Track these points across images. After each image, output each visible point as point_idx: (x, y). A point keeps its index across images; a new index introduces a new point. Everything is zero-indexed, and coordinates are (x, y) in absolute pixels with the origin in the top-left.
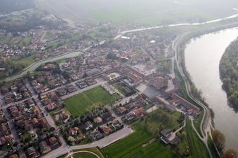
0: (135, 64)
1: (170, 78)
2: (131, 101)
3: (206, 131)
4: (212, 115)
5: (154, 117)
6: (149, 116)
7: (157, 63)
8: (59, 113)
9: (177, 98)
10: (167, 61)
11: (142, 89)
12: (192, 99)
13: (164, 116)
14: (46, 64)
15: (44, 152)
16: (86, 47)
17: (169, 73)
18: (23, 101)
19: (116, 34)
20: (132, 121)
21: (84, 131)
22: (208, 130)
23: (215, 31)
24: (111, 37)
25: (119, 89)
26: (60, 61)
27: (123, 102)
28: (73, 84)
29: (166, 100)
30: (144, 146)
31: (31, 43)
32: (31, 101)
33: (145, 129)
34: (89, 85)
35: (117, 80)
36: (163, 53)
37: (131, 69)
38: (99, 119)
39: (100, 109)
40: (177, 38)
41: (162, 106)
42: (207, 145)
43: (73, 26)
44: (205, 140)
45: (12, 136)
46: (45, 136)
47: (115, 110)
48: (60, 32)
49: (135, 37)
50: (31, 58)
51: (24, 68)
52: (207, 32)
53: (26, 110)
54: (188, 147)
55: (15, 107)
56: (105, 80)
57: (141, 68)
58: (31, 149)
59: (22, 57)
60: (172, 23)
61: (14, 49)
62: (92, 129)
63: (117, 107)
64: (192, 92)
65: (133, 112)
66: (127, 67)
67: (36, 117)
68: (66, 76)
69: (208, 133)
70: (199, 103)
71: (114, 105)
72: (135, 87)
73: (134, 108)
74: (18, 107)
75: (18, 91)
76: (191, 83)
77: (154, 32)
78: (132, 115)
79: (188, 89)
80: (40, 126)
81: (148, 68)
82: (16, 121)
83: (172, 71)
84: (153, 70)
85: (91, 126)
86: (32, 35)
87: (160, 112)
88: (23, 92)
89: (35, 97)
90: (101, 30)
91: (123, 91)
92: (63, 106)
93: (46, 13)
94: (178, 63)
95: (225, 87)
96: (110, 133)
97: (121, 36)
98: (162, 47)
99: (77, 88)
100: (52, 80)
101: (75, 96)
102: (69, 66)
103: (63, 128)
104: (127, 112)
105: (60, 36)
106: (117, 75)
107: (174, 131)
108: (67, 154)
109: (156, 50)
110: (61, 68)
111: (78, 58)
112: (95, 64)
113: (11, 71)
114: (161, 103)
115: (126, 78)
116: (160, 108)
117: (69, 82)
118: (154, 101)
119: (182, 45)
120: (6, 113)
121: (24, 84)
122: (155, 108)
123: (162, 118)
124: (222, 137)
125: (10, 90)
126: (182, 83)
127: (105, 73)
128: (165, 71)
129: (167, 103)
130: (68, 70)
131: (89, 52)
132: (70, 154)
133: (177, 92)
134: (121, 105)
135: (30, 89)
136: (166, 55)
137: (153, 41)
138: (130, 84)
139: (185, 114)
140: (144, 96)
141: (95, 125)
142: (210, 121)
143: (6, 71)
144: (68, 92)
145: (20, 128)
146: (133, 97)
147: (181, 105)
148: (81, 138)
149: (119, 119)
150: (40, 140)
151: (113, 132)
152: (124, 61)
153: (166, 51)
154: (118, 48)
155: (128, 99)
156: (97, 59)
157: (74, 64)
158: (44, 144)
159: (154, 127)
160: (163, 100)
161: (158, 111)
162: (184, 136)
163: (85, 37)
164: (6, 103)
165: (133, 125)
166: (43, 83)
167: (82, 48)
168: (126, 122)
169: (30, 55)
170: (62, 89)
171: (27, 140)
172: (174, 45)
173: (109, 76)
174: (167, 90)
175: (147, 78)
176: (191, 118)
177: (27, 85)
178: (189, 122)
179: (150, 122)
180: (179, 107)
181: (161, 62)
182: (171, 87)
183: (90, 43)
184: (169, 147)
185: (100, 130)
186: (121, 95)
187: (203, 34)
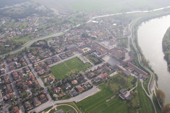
0: (101, 41)
1: (127, 51)
2: (99, 68)
3: (152, 90)
4: (157, 78)
5: (115, 80)
6: (111, 79)
7: (117, 40)
8: (47, 77)
9: (132, 66)
10: (125, 39)
11: (107, 59)
12: (142, 66)
13: (122, 79)
14: (38, 41)
15: (36, 105)
16: (67, 28)
17: (126, 48)
18: (22, 68)
19: (88, 19)
20: (99, 83)
21: (65, 90)
22: (153, 89)
23: (160, 16)
24: (85, 21)
25: (90, 59)
26: (48, 39)
27: (93, 69)
28: (57, 56)
29: (124, 67)
30: (107, 101)
31: (28, 27)
32: (28, 68)
33: (108, 89)
34: (68, 57)
35: (89, 53)
36: (122, 32)
37: (99, 45)
38: (76, 82)
39: (76, 74)
40: (132, 22)
41: (120, 72)
42: (152, 100)
43: (58, 14)
44: (151, 96)
45: (14, 93)
46: (37, 94)
47: (87, 75)
48: (48, 18)
49: (102, 21)
50: (27, 37)
51: (23, 44)
52: (154, 18)
53: (24, 75)
54: (139, 102)
55: (16, 73)
56: (80, 53)
57: (106, 44)
58: (27, 103)
59: (21, 37)
60: (128, 11)
61: (16, 31)
62: (70, 89)
63: (88, 72)
64: (143, 61)
65: (100, 76)
66: (96, 43)
67: (31, 80)
68: (52, 50)
69: (153, 91)
70: (147, 69)
71: (87, 71)
72: (101, 58)
73: (100, 73)
74: (18, 73)
75: (18, 61)
76: (142, 55)
77: (116, 18)
78: (99, 79)
79: (140, 59)
80: (34, 87)
81: (111, 44)
82: (17, 82)
83: (129, 46)
84: (115, 46)
85: (70, 86)
86: (29, 20)
87: (119, 76)
88: (22, 62)
89: (30, 65)
90: (77, 17)
91: (93, 61)
92: (50, 72)
93: (39, 5)
94: (132, 40)
95: (166, 58)
96: (83, 91)
97: (92, 20)
98: (121, 28)
99: (60, 59)
100: (42, 53)
101: (59, 65)
102: (55, 43)
103: (50, 87)
104: (95, 76)
105: (48, 21)
106: (89, 49)
107: (129, 90)
108: (52, 106)
109: (117, 30)
110: (49, 44)
111: (61, 37)
112: (73, 41)
113: (14, 47)
114: (120, 69)
115: (95, 51)
116: (119, 73)
117: (54, 54)
118: (115, 68)
119: (136, 27)
120: (10, 77)
121: (23, 56)
122: (115, 73)
123: (121, 81)
124: (163, 95)
125: (13, 60)
126: (135, 55)
127: (80, 47)
128: (123, 46)
129: (124, 69)
130: (54, 45)
131: (69, 32)
132: (55, 107)
133: (131, 62)
134: (91, 71)
135: (27, 59)
136: (124, 34)
137: (115, 24)
138: (98, 56)
139: (137, 77)
140: (108, 65)
141: (73, 85)
142: (155, 83)
143: (10, 47)
144: (53, 61)
145: (19, 88)
146: (100, 65)
147: (134, 71)
148: (62, 95)
149: (89, 81)
150: (34, 96)
151: (85, 91)
152: (94, 38)
153: (124, 31)
154: (89, 30)
155: (96, 67)
156: (74, 38)
157: (58, 41)
158: (36, 99)
159: (114, 87)
160: (121, 67)
161: (118, 76)
162: (136, 93)
163: (66, 22)
164: (10, 70)
165: (100, 86)
166: (36, 55)
167: (64, 30)
168: (94, 83)
169: (27, 35)
170: (49, 60)
171: (24, 97)
172: (130, 27)
173: (83, 50)
174: (125, 60)
175: (110, 51)
176: (141, 80)
177: (25, 57)
178: (139, 84)
179: (112, 83)
180: (133, 72)
181: (120, 39)
182: (127, 58)
183: (69, 26)
184: (125, 102)
185: (76, 89)
186: (92, 64)
187: (151, 19)
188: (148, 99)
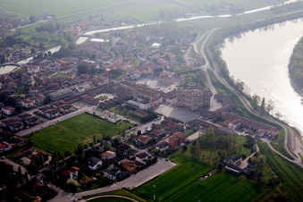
0: (136, 79)
2: (155, 127)
16: (22, 58)
19: (77, 35)
25: (125, 115)
29: (215, 121)
34: (62, 114)
36: (181, 61)
37: (135, 86)
38: (112, 153)
40: (199, 39)
44: (298, 162)
49: (116, 40)
60: (180, 16)
69: (299, 154)
78: (166, 144)
81: (163, 84)
83: (209, 85)
94: (215, 72)
104: (154, 141)
106: (111, 97)
107: (244, 158)
112: (59, 82)
114: (206, 126)
115: (131, 98)
126: (234, 97)
134: (139, 134)
136: (188, 64)
138: (142, 106)
139: (253, 136)
142: (298, 141)
144: (26, 125)
147: (241, 127)
151: (141, 169)
156: (57, 75)
165: (172, 158)
167: (15, 60)
168: (158, 153)
173: (96, 98)
186: (133, 122)
188: (292, 166)
